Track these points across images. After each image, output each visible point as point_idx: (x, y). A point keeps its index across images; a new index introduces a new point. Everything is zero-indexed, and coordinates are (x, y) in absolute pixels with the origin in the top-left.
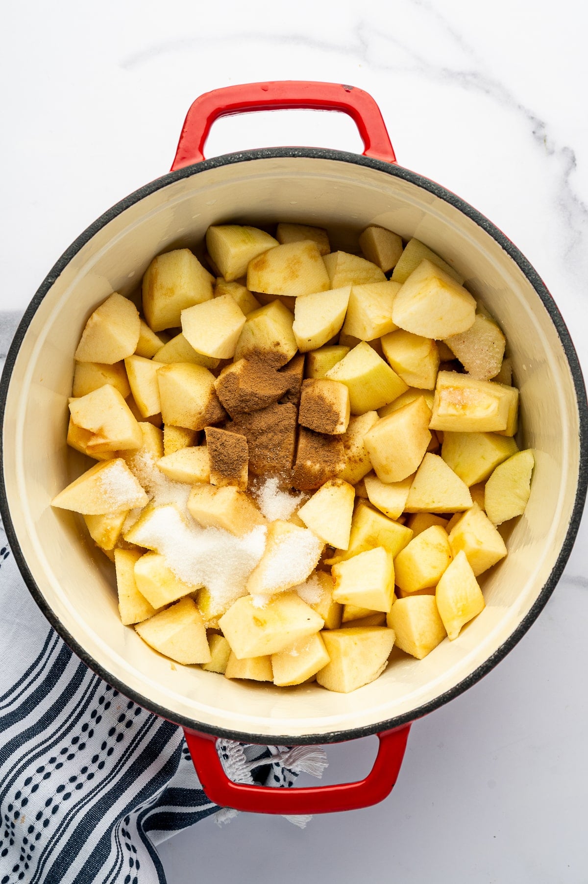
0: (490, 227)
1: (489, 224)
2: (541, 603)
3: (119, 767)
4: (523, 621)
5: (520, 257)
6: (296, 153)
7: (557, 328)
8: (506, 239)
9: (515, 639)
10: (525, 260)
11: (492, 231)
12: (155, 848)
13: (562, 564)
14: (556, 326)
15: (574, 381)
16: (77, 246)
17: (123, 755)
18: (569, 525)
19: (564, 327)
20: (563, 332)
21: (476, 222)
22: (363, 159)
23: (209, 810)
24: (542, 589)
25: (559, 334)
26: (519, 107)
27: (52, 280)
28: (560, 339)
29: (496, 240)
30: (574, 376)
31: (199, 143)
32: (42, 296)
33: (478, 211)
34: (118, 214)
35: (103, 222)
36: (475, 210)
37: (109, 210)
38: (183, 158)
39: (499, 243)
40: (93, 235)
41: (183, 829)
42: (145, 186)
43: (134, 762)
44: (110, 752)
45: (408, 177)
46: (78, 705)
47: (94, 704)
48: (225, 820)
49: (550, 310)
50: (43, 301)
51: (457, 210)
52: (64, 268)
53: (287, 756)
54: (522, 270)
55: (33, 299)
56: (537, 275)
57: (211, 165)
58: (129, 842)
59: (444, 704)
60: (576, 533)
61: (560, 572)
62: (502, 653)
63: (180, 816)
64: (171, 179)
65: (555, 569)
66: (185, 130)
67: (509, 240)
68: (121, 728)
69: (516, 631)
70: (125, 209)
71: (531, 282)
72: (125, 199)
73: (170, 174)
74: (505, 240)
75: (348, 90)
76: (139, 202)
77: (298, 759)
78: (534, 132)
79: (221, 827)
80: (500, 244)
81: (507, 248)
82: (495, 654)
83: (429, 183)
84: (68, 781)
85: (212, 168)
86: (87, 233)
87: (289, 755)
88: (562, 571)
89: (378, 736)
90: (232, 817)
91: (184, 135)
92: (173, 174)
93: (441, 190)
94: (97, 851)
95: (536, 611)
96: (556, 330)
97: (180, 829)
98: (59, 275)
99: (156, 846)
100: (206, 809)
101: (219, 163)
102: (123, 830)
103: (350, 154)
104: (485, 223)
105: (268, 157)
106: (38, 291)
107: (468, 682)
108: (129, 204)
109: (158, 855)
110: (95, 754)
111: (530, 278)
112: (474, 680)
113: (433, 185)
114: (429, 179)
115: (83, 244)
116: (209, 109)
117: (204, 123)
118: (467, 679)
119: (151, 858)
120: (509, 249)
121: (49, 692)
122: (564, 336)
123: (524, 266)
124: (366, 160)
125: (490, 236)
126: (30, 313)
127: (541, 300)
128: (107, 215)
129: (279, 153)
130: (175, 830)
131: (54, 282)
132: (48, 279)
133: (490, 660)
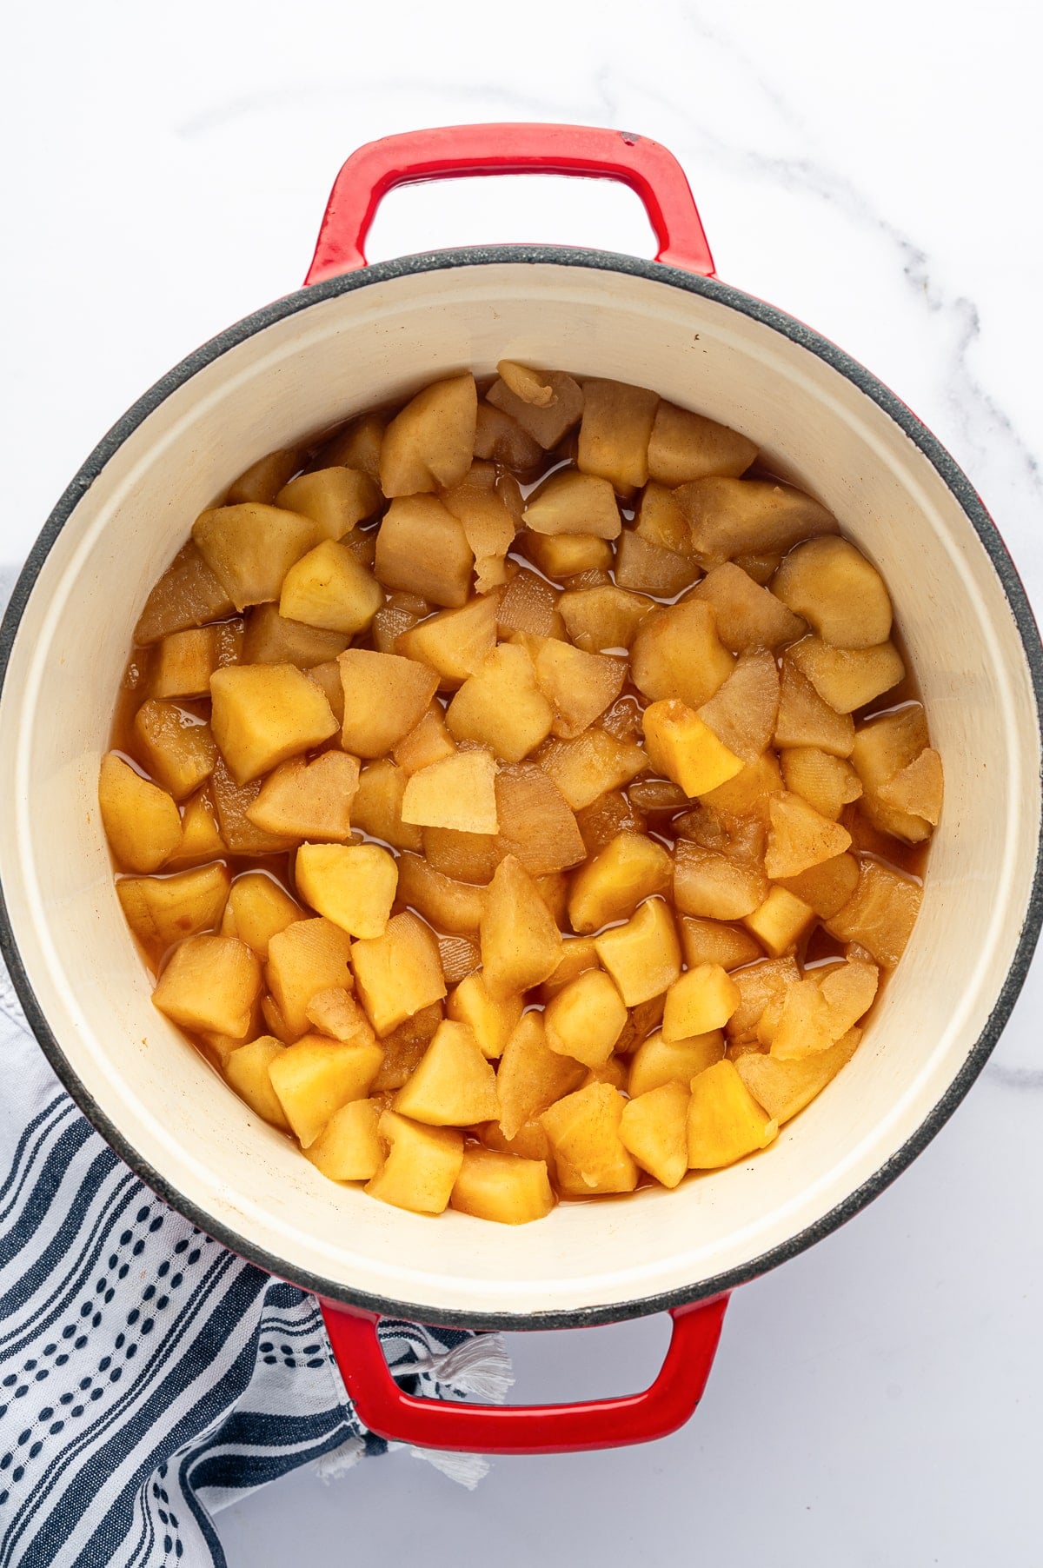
0: (884, 397)
1: (883, 391)
2: (968, 1078)
3: (147, 1377)
4: (934, 1110)
5: (938, 450)
6: (534, 255)
7: (1003, 582)
8: (913, 417)
9: (920, 1143)
10: (948, 458)
11: (889, 403)
12: (211, 1518)
13: (1006, 1008)
14: (1001, 578)
15: (1033, 678)
16: (132, 420)
17: (154, 1357)
18: (1019, 938)
19: (1015, 580)
20: (1014, 589)
21: (860, 387)
22: (655, 269)
23: (305, 1452)
24: (970, 1052)
25: (1007, 593)
26: (882, 224)
27: (85, 480)
28: (1007, 600)
29: (896, 420)
30: (1032, 669)
31: (356, 234)
32: (67, 510)
33: (862, 367)
34: (208, 362)
35: (180, 377)
36: (859, 364)
37: (191, 355)
38: (328, 262)
39: (900, 425)
40: (163, 400)
41: (259, 1487)
42: (258, 311)
43: (174, 1369)
44: (131, 1352)
45: (738, 302)
46: (75, 1270)
47: (101, 1269)
48: (335, 1472)
49: (991, 548)
50: (69, 519)
51: (825, 363)
52: (108, 459)
53: (442, 1362)
54: (941, 475)
55: (51, 516)
56: (968, 484)
57: (380, 276)
58: (167, 1509)
59: (789, 1258)
60: (1032, 952)
61: (1002, 1023)
62: (896, 1168)
63: (255, 1462)
64: (306, 300)
65: (993, 1016)
66: (331, 210)
67: (919, 420)
68: (149, 1310)
69: (921, 1127)
70: (221, 354)
71: (958, 497)
72: (220, 334)
73: (303, 291)
74: (912, 420)
75: (630, 141)
76: (246, 341)
77: (461, 1368)
78: (906, 270)
79: (328, 1484)
80: (903, 428)
81: (915, 436)
82: (884, 1169)
83: (775, 315)
84: (58, 1401)
85: (380, 280)
86: (150, 397)
87: (446, 1360)
88: (1006, 1021)
89: (671, 1313)
90: (348, 1467)
91: (330, 219)
92: (308, 291)
93: (797, 327)
94: (109, 1524)
95: (958, 1093)
96: (1001, 585)
97: (255, 1485)
98: (98, 473)
99: (211, 1514)
100: (301, 1452)
101: (394, 272)
102: (156, 1487)
103: (632, 260)
104: (875, 390)
105: (484, 261)
106: (60, 502)
107: (834, 1219)
108: (228, 344)
109: (215, 1530)
110: (105, 1355)
111: (956, 489)
112: (845, 1216)
113: (782, 318)
114: (775, 308)
115: (143, 416)
116: (376, 173)
117: (366, 199)
118: (833, 1213)
119: (203, 1537)
120: (920, 436)
121: (23, 1246)
122: (1016, 595)
123: (945, 467)
124: (662, 270)
125: (885, 413)
126: (45, 542)
127: (974, 530)
128: (187, 365)
129: (503, 254)
130: (246, 1486)
131: (90, 484)
132: (79, 480)
133: (875, 1179)
